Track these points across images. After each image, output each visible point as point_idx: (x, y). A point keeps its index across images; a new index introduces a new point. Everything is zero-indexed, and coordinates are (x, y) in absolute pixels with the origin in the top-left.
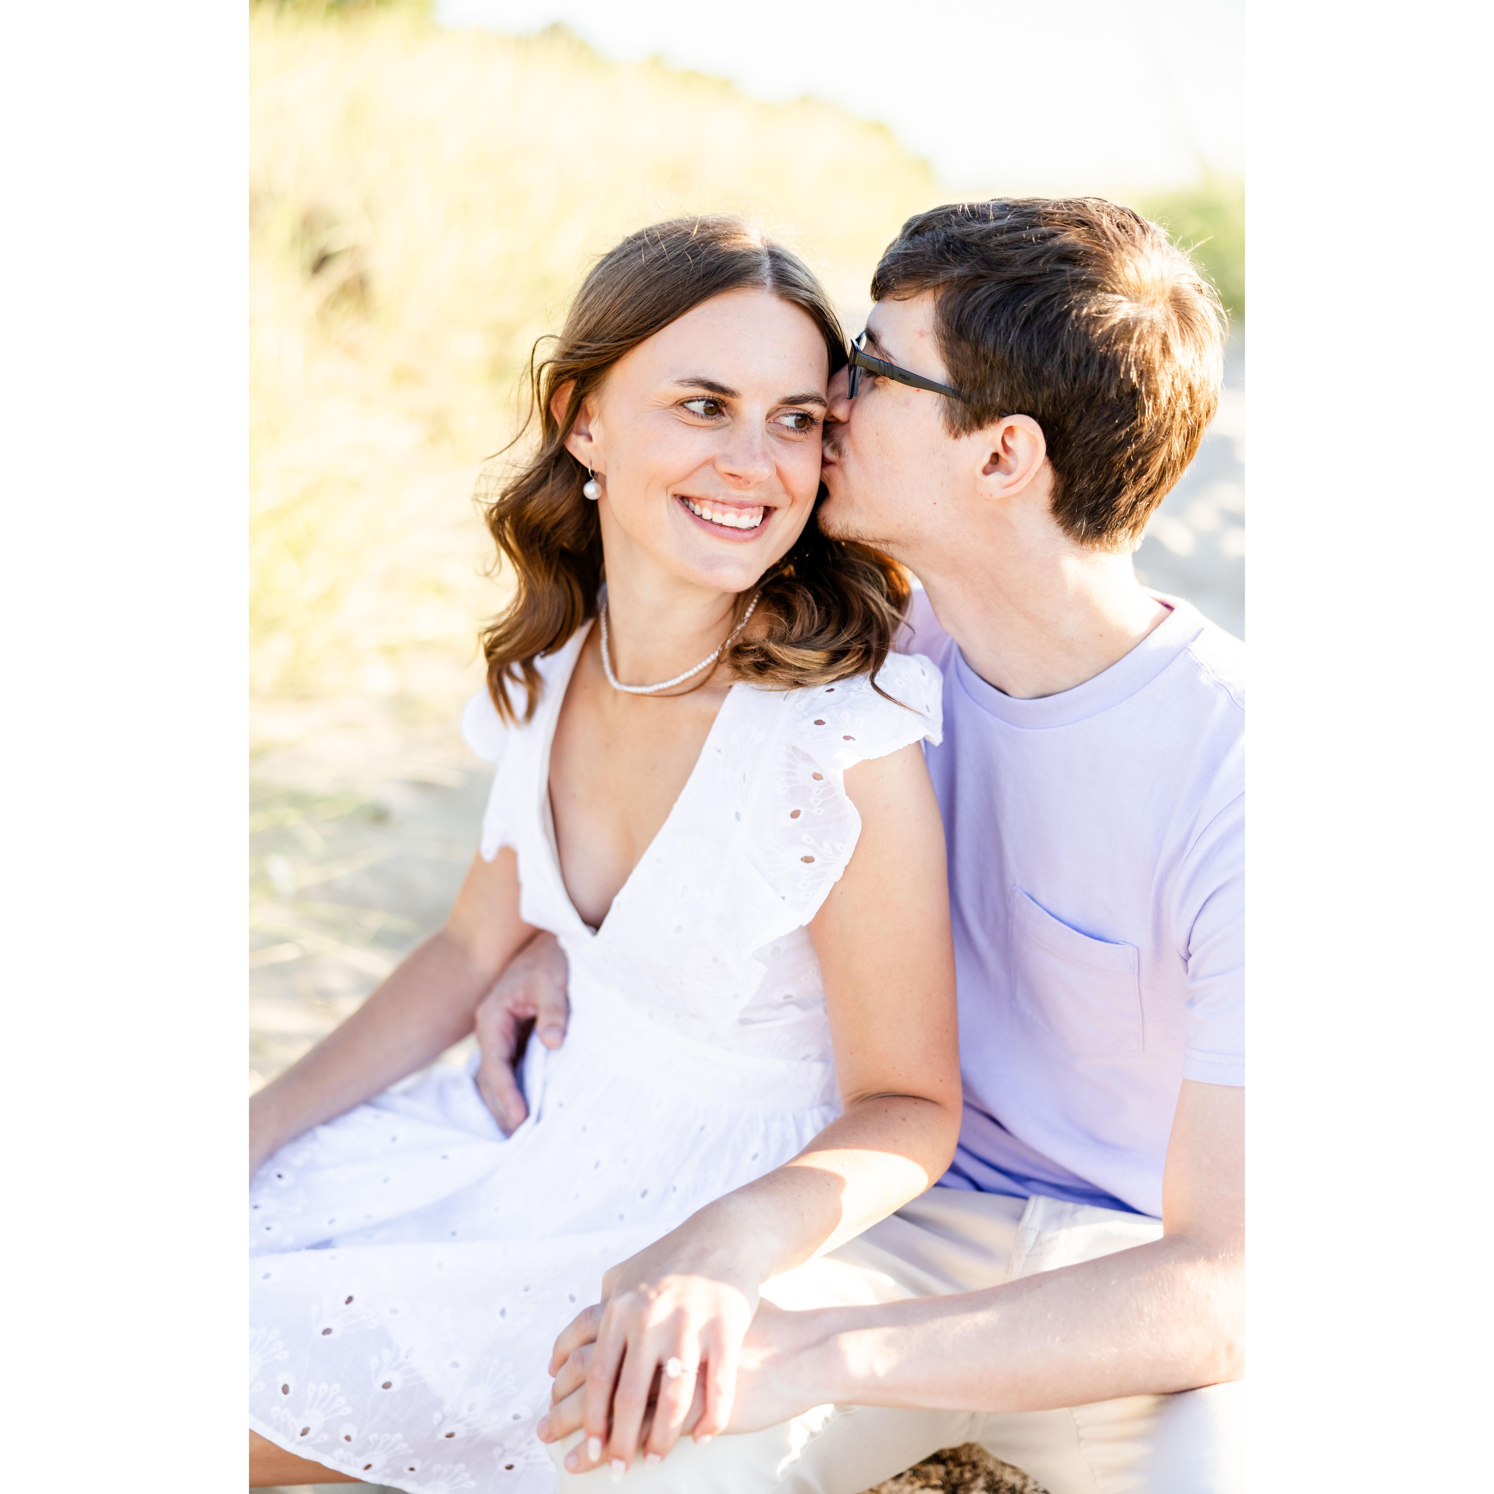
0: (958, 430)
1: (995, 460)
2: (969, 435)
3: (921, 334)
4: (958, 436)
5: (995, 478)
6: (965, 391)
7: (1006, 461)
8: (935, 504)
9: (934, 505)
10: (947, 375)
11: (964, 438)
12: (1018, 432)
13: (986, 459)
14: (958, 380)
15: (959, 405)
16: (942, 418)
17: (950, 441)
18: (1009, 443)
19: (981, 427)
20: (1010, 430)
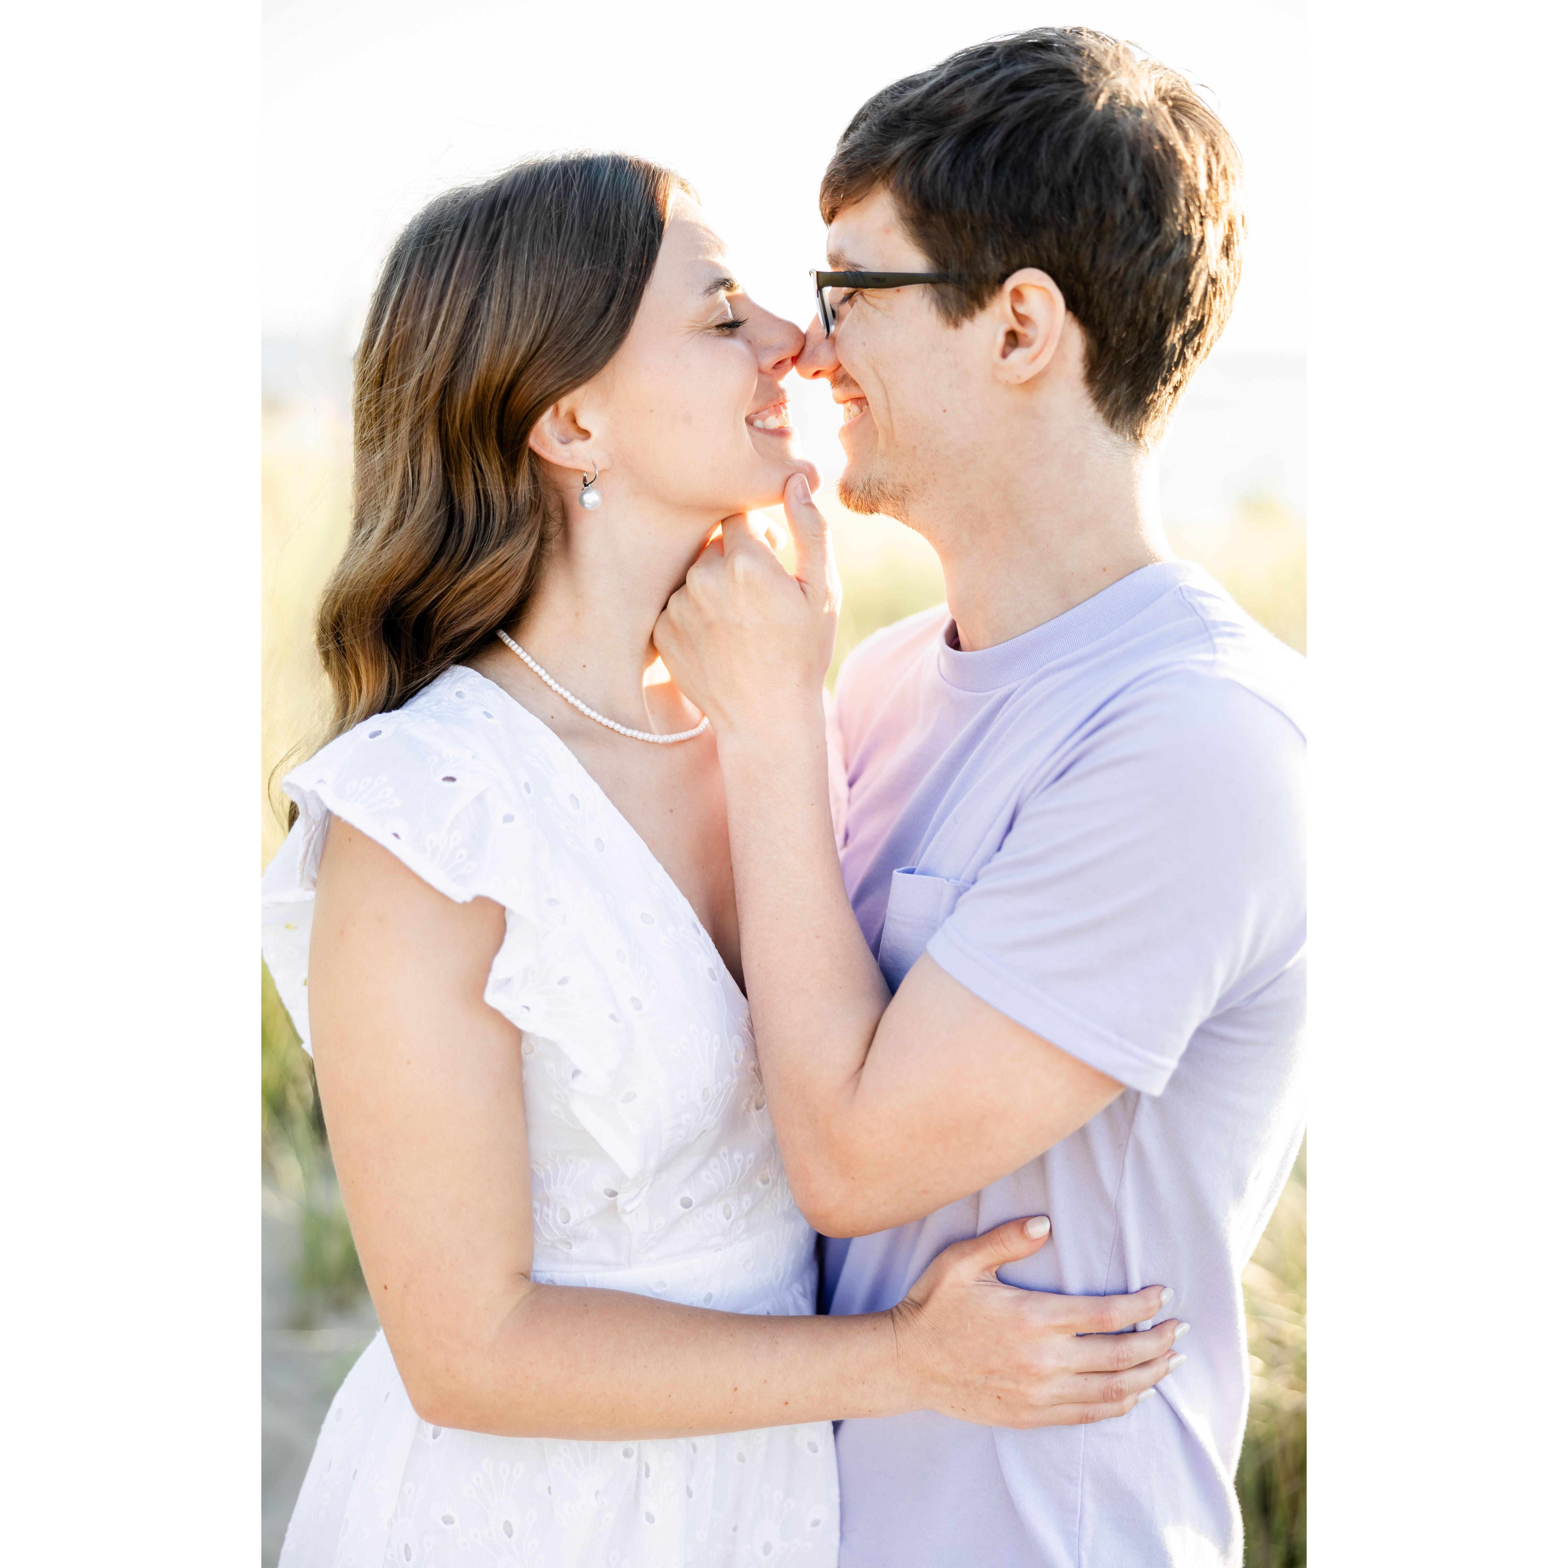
0: (957, 316)
1: (1012, 340)
2: (972, 321)
3: (887, 231)
4: (959, 323)
5: (1017, 355)
6: (954, 270)
7: (1025, 336)
8: (945, 411)
9: (944, 413)
10: (927, 261)
11: (967, 324)
12: (1027, 292)
13: (1001, 339)
14: (942, 261)
15: (950, 290)
16: (934, 308)
17: (951, 332)
18: (1021, 310)
19: (982, 306)
20: (1017, 294)
